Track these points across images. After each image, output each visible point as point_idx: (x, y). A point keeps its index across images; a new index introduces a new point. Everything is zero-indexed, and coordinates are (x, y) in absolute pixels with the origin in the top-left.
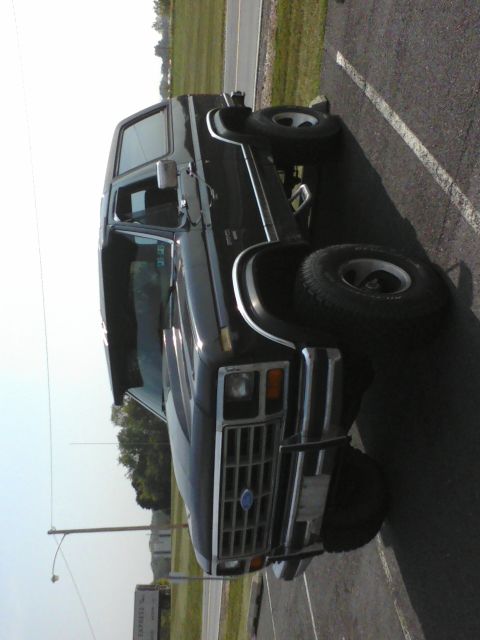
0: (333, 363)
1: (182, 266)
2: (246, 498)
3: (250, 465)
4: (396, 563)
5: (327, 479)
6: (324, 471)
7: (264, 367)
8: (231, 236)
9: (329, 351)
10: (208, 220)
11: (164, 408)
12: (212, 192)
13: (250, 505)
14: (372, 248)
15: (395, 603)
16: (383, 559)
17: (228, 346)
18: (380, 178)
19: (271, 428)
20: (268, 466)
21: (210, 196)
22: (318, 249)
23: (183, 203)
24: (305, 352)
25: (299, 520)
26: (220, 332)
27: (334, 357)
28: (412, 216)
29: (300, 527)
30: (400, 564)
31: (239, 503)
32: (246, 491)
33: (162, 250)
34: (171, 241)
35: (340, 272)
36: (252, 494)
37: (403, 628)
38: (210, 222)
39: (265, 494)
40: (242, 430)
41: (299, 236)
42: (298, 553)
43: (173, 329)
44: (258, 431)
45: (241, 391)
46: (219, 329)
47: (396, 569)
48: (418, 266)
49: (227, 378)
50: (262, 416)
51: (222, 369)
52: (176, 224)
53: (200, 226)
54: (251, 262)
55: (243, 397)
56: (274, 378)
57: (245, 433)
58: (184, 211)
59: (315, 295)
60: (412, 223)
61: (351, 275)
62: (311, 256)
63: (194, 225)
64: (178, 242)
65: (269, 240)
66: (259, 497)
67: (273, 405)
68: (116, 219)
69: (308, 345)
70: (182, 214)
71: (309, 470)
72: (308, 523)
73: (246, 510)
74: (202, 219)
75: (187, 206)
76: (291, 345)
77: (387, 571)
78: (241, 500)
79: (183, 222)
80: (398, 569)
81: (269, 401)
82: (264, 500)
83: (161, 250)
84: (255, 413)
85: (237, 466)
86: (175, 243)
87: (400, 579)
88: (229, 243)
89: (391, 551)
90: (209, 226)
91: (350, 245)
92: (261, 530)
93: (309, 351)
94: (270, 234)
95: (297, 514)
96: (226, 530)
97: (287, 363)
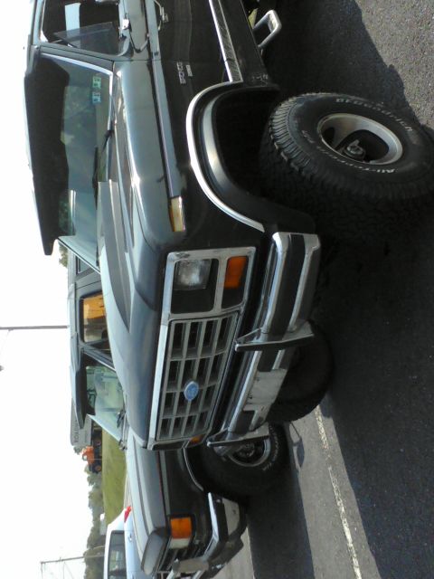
0: (311, 253)
1: (122, 107)
2: (190, 389)
3: (198, 359)
4: (335, 435)
5: (283, 373)
6: (282, 366)
7: (224, 254)
8: (185, 70)
9: (306, 237)
10: (156, 47)
11: (98, 263)
12: (162, 11)
13: (193, 396)
14: (356, 100)
15: (330, 469)
16: (321, 425)
17: (180, 225)
18: (359, 12)
19: (225, 323)
20: (217, 360)
21: (159, 17)
22: (291, 96)
23: (124, 23)
24: (276, 237)
25: (248, 408)
26: (170, 204)
27: (312, 244)
28: (401, 62)
29: (246, 415)
30: (339, 436)
31: (182, 394)
32: (192, 383)
33: (99, 83)
34: (109, 72)
35: (319, 129)
36: (197, 385)
37: (336, 494)
38: (158, 49)
39: (212, 384)
40: (192, 324)
41: (266, 76)
42: (241, 438)
43: (110, 181)
44: (210, 325)
45: (194, 278)
46: (169, 199)
47: (335, 440)
48: (410, 129)
49: (178, 266)
50: (217, 309)
51: (172, 256)
52: (116, 51)
53: (145, 54)
54: (209, 108)
55: (195, 286)
56: (236, 267)
57: (195, 327)
58: (126, 33)
59: (290, 160)
60: (400, 72)
61: (330, 133)
62: (283, 105)
63: (139, 51)
64: (119, 74)
65: (231, 80)
66: (205, 388)
67: (231, 296)
68: (44, 39)
69: (281, 229)
70: (124, 38)
71: (265, 366)
72: (256, 412)
73: (190, 401)
74: (148, 46)
75: (130, 27)
76: (259, 227)
77: (323, 437)
78: (185, 391)
79: (125, 48)
80: (337, 441)
81: (227, 291)
82: (210, 390)
83: (97, 83)
84: (209, 306)
85: (183, 360)
86: (115, 75)
87: (338, 449)
88: (182, 81)
89: (330, 421)
90: (156, 54)
91: (329, 95)
92: (203, 416)
93: (282, 238)
94: (232, 71)
95: (246, 403)
96: (166, 417)
97: (253, 249)
